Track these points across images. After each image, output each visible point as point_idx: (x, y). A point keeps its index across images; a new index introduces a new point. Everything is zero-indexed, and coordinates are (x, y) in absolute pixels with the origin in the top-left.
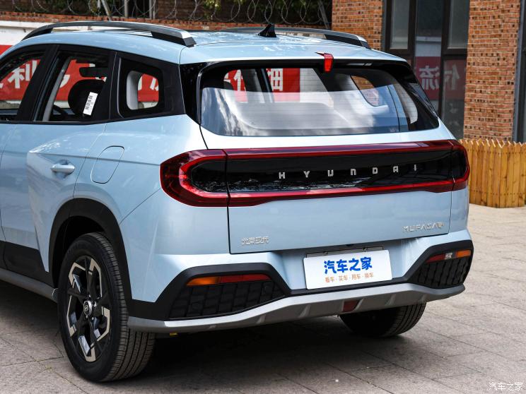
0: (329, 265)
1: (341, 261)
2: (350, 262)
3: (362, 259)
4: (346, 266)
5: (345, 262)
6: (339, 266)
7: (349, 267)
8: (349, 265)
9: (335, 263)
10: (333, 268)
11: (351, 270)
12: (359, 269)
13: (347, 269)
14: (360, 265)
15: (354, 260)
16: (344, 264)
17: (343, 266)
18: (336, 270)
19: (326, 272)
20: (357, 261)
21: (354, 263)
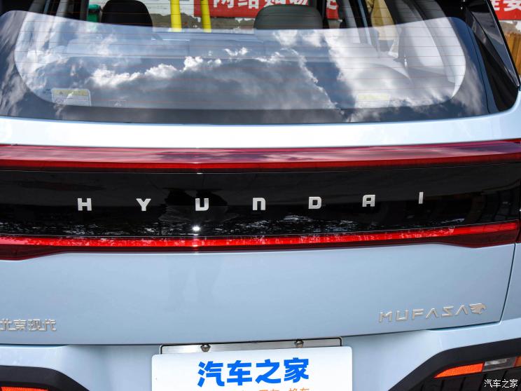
0: (212, 369)
1: (238, 363)
2: (259, 365)
3: (286, 363)
4: (248, 373)
5: (249, 365)
6: (232, 373)
7: (254, 375)
8: (255, 372)
9: (225, 365)
10: (218, 377)
11: (258, 380)
12: (278, 381)
13: (250, 380)
14: (281, 373)
15: (268, 363)
16: (244, 369)
17: (240, 373)
18: (224, 378)
19: (201, 383)
20: (276, 366)
21: (269, 369)
